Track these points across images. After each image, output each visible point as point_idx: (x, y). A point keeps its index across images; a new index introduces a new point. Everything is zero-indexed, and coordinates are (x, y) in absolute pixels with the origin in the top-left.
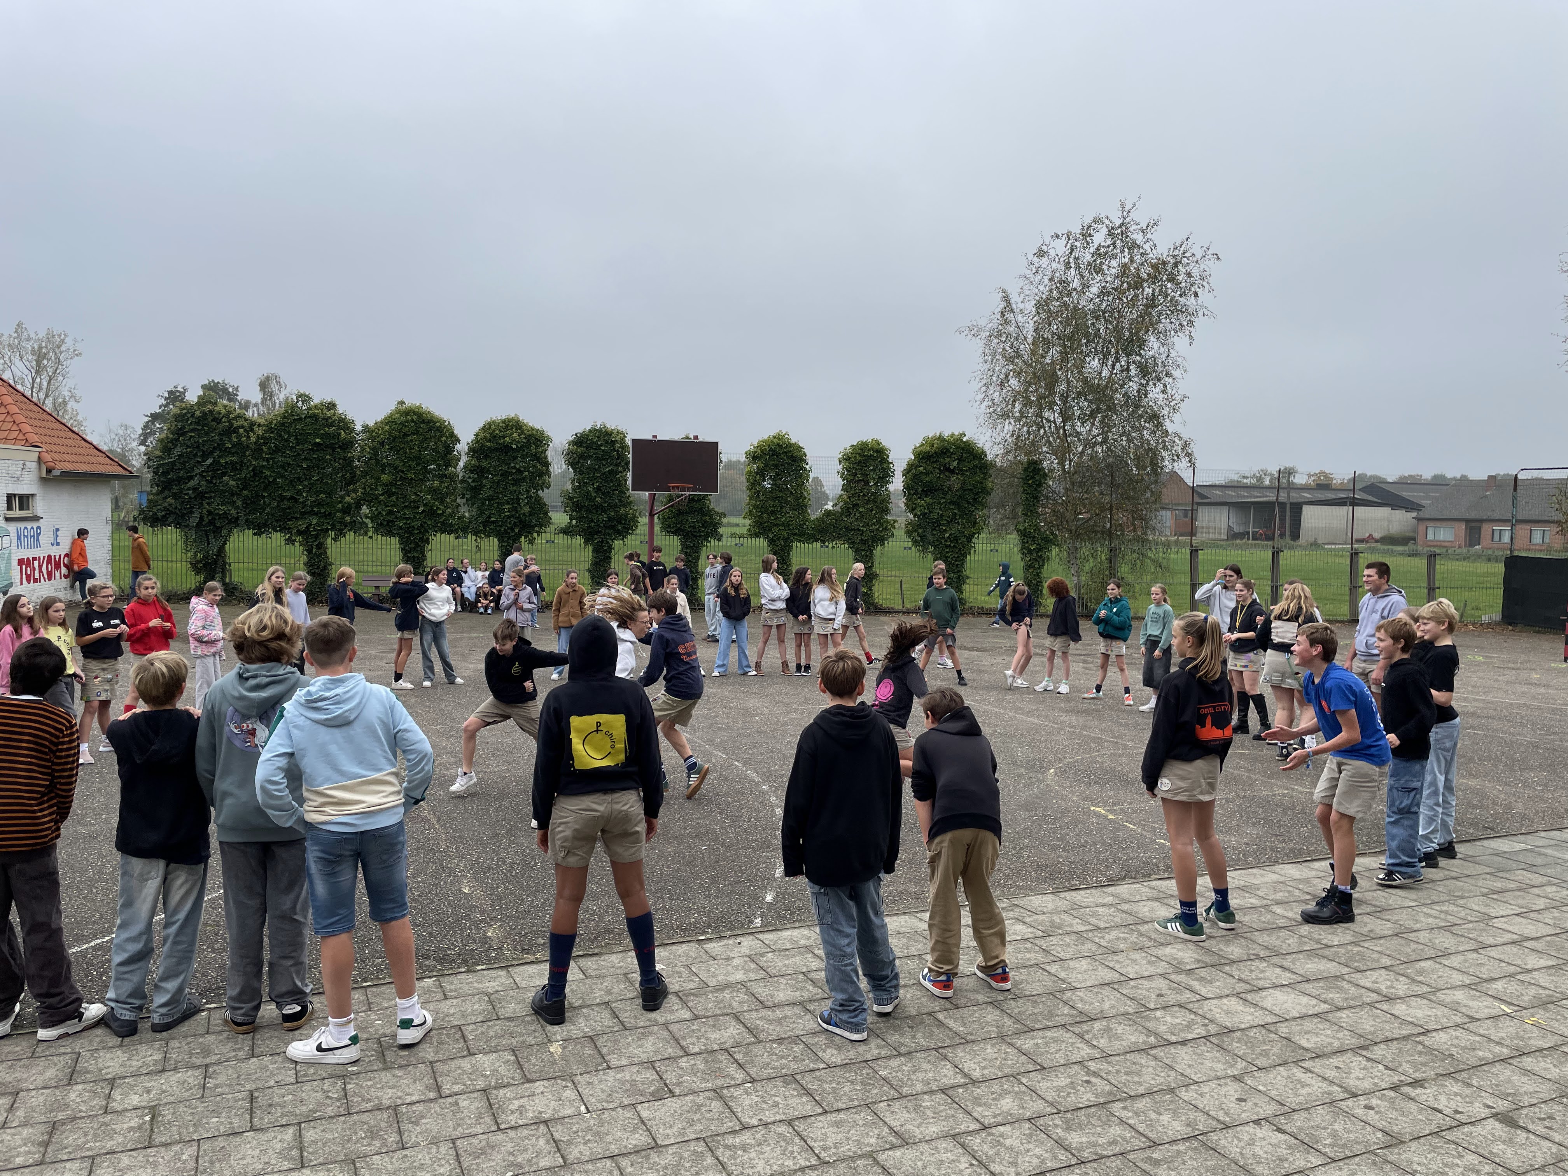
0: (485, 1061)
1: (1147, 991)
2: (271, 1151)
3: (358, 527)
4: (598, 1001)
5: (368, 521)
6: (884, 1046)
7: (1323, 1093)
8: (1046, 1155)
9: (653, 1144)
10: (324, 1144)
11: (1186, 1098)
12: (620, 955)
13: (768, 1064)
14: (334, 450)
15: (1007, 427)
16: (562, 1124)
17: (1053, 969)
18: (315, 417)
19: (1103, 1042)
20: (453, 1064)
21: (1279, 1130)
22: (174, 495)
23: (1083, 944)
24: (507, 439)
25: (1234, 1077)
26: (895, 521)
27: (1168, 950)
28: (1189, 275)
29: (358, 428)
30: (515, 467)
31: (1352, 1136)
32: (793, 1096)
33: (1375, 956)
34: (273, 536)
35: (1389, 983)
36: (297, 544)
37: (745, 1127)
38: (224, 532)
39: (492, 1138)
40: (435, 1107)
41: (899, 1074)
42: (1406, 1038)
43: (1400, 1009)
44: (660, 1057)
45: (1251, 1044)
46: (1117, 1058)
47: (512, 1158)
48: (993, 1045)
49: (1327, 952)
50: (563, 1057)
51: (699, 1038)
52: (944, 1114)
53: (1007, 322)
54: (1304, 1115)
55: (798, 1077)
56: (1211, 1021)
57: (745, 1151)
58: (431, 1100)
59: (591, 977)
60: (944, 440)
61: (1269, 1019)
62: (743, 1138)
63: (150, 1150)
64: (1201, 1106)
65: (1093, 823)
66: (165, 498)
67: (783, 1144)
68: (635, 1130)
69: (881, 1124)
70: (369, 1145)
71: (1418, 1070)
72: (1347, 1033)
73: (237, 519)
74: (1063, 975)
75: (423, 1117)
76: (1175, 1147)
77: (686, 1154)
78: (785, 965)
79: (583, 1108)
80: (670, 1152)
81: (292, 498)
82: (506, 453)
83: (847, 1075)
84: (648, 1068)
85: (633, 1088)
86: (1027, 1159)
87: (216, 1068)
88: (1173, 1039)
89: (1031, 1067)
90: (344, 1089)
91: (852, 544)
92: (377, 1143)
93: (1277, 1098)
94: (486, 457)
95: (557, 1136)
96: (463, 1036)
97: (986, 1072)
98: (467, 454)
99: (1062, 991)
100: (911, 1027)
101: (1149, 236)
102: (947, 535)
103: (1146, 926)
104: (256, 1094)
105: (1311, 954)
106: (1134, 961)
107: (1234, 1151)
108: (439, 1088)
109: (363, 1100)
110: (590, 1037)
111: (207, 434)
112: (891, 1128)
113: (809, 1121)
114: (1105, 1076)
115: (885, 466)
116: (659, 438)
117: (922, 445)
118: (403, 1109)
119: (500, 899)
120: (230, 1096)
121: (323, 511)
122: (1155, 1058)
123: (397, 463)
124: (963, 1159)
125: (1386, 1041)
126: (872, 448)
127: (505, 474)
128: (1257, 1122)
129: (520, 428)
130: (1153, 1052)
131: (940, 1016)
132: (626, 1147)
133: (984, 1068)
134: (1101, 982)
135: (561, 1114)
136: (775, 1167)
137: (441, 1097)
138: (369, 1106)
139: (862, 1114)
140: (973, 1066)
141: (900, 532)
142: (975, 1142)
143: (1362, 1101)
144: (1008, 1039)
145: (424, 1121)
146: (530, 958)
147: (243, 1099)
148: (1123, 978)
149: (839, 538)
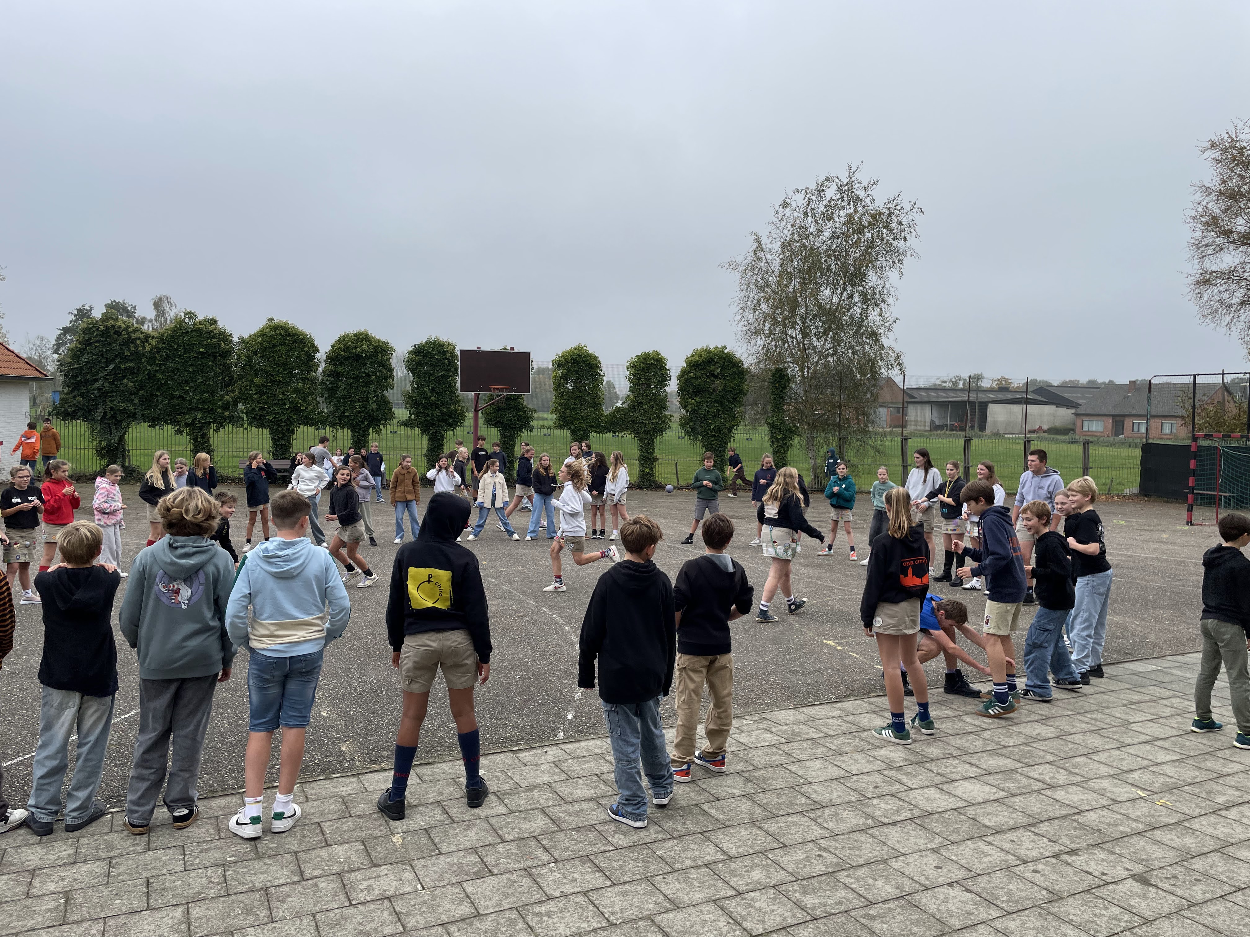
0: (339, 850)
1: (866, 784)
2: (163, 926)
3: (235, 420)
4: (432, 800)
5: (243, 415)
6: (660, 832)
7: (1001, 861)
8: (787, 914)
9: (476, 914)
10: (208, 920)
11: (895, 867)
12: (451, 763)
13: (568, 848)
14: (215, 357)
15: (759, 342)
16: (402, 899)
17: (793, 768)
18: (199, 330)
19: (831, 825)
20: (313, 854)
21: (967, 890)
22: (82, 395)
23: (817, 748)
24: (358, 349)
25: (933, 849)
26: (671, 416)
27: (883, 752)
28: (900, 223)
29: (236, 340)
30: (364, 372)
31: (1023, 894)
32: (588, 872)
33: (1041, 753)
34: (165, 428)
35: (1052, 775)
36: (185, 434)
37: (550, 898)
38: (124, 424)
39: (345, 912)
40: (299, 888)
41: (672, 853)
42: (1064, 817)
43: (1060, 794)
44: (482, 844)
45: (946, 823)
46: (843, 837)
47: (362, 928)
48: (746, 829)
49: (1004, 751)
50: (403, 846)
51: (513, 828)
52: (707, 884)
53: (759, 259)
54: (987, 878)
55: (592, 857)
56: (916, 806)
57: (549, 917)
58: (295, 883)
59: (426, 782)
60: (709, 352)
61: (960, 804)
62: (548, 906)
63: (64, 927)
64: (907, 873)
65: (825, 653)
66: (74, 397)
67: (580, 911)
68: (461, 903)
69: (658, 892)
70: (245, 920)
71: (1074, 842)
72: (1019, 814)
73: (135, 414)
74: (801, 772)
75: (289, 896)
76: (887, 906)
77: (502, 921)
78: (582, 769)
79: (419, 886)
80: (490, 919)
81: (180, 397)
82: (357, 361)
83: (631, 855)
84: (472, 853)
85: (460, 869)
86: (772, 917)
87: (118, 860)
88: (886, 821)
89: (775, 845)
90: (224, 875)
91: (637, 434)
92: (251, 918)
93: (966, 865)
94: (341, 364)
95: (398, 909)
96: (322, 831)
97: (740, 850)
98: (325, 361)
99: (800, 785)
100: (682, 816)
101: (869, 192)
102: (712, 427)
103: (866, 733)
104: (151, 881)
105: (993, 753)
106: (856, 760)
107: (932, 907)
108: (302, 873)
109: (240, 884)
110: (425, 829)
111: (109, 344)
112: (665, 896)
113: (600, 892)
114: (833, 851)
115: (663, 372)
116: (482, 349)
117: (693, 356)
118: (273, 890)
119: (352, 719)
120: (130, 882)
121: (206, 407)
122: (872, 836)
123: (268, 368)
124: (722, 919)
125: (1050, 819)
126: (653, 358)
127: (356, 378)
128: (950, 885)
129: (369, 340)
130: (870, 831)
131: (705, 807)
132: (454, 916)
133: (739, 847)
134: (830, 777)
135: (401, 892)
136: (573, 929)
137: (304, 880)
138: (244, 888)
139: (643, 886)
140: (730, 845)
141: (675, 425)
142: (731, 905)
143: (1031, 867)
144: (758, 824)
145: (290, 899)
146: (376, 767)
147: (141, 885)
148: (847, 774)
149: (627, 429)
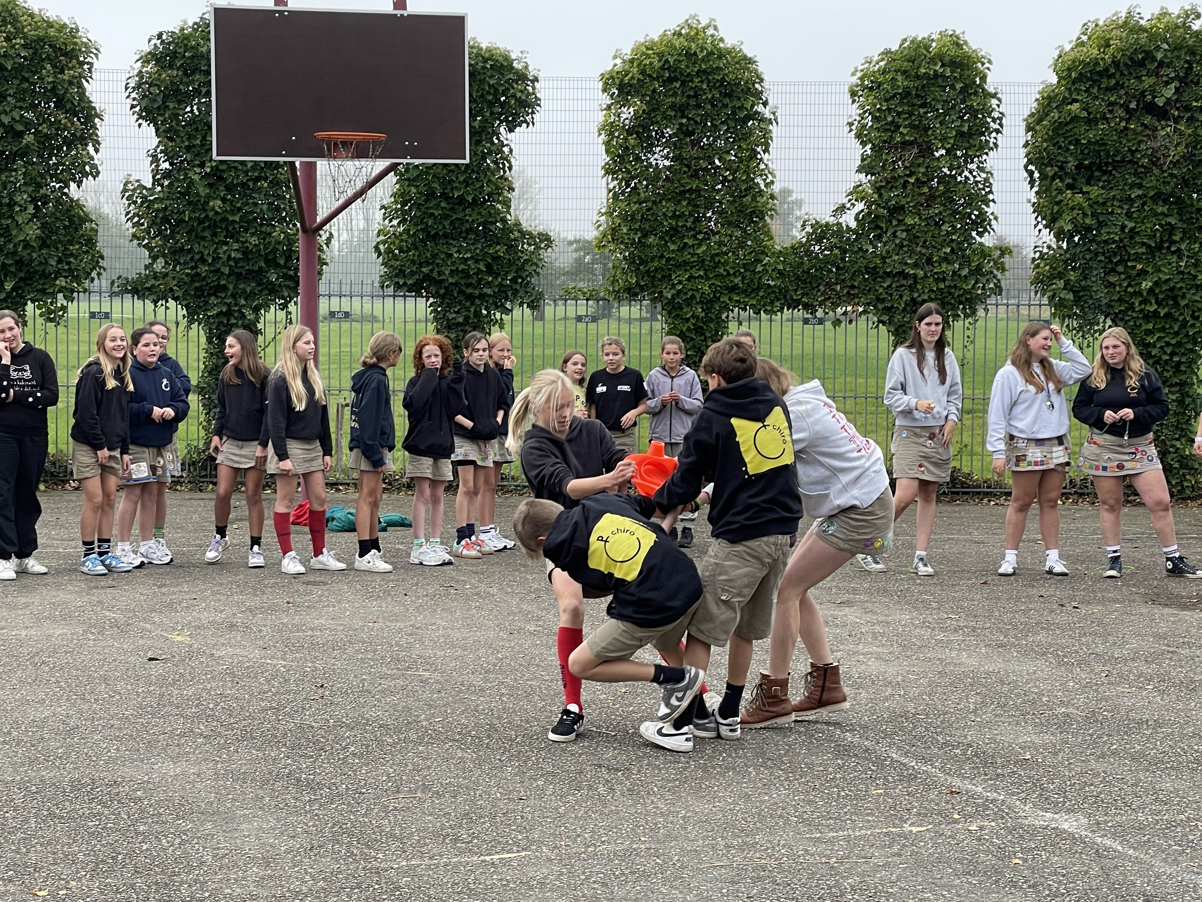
26: (1004, 251)
102: (1146, 285)
115: (976, 103)
126: (940, 57)
149: (850, 298)
